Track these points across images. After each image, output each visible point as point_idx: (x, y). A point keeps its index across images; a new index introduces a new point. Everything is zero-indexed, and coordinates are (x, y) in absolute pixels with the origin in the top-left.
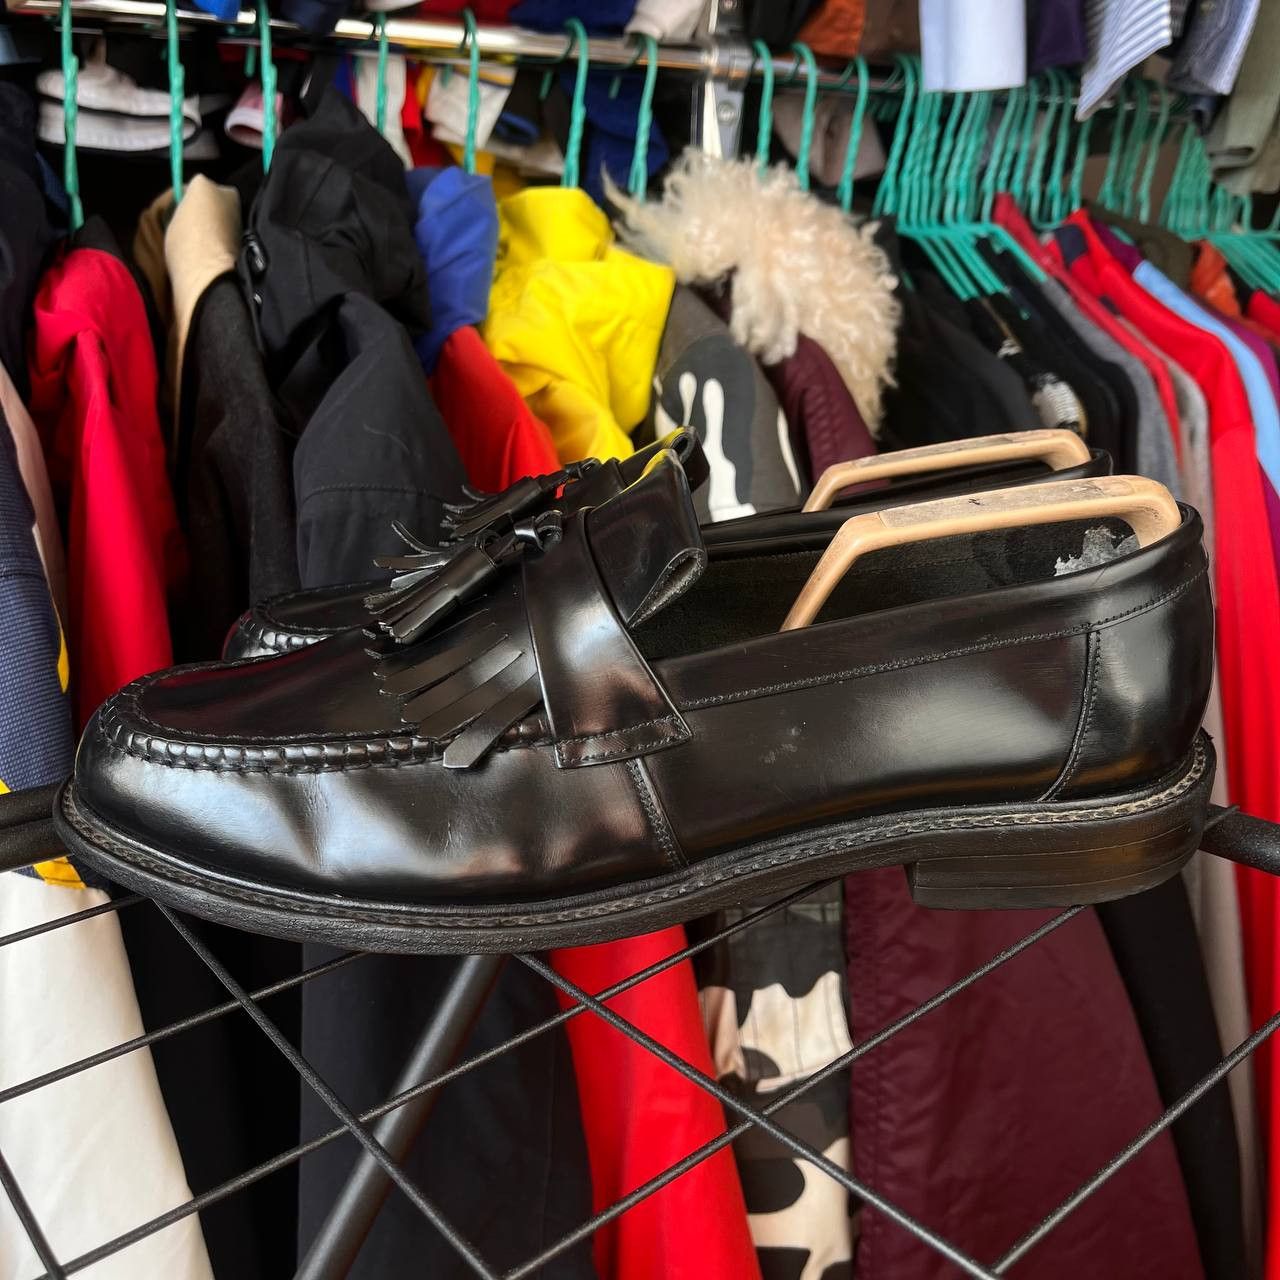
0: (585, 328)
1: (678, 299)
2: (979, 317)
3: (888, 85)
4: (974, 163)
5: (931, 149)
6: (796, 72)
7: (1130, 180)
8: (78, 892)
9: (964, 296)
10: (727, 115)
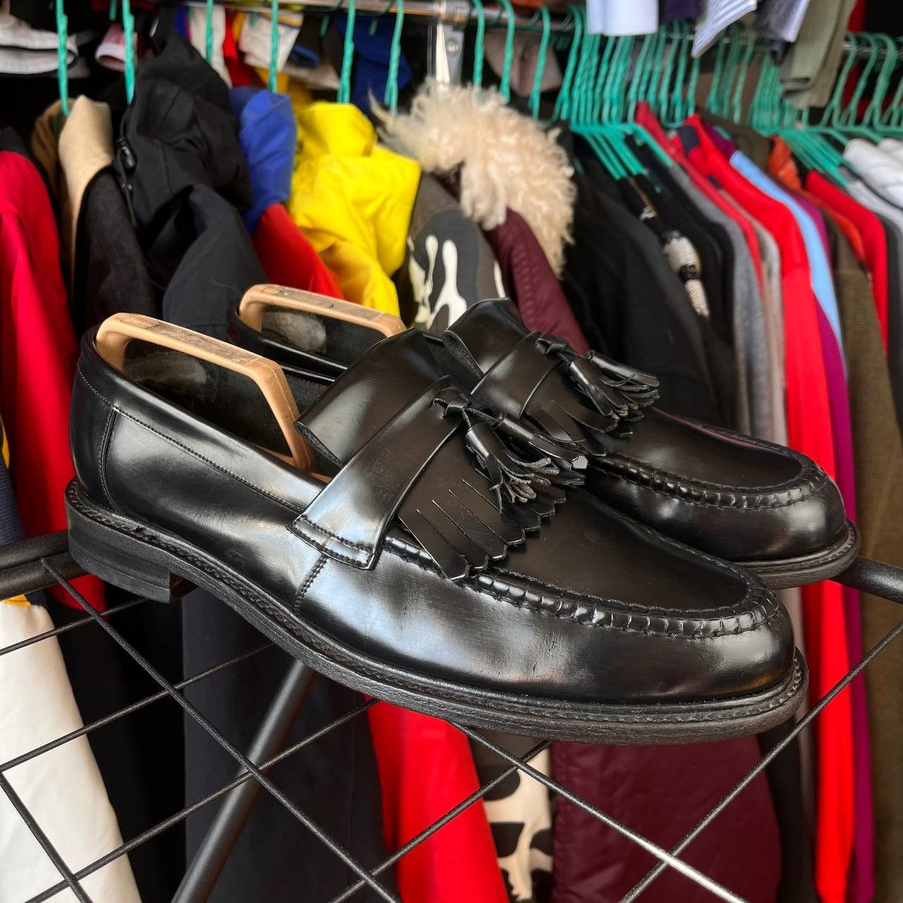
0: (360, 204)
1: (424, 184)
2: (627, 192)
3: (563, 26)
4: (623, 80)
5: (593, 72)
6: (500, 17)
7: (728, 92)
8: (25, 609)
9: (617, 177)
10: (452, 49)
